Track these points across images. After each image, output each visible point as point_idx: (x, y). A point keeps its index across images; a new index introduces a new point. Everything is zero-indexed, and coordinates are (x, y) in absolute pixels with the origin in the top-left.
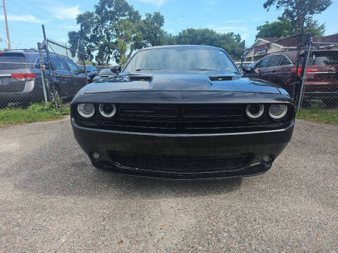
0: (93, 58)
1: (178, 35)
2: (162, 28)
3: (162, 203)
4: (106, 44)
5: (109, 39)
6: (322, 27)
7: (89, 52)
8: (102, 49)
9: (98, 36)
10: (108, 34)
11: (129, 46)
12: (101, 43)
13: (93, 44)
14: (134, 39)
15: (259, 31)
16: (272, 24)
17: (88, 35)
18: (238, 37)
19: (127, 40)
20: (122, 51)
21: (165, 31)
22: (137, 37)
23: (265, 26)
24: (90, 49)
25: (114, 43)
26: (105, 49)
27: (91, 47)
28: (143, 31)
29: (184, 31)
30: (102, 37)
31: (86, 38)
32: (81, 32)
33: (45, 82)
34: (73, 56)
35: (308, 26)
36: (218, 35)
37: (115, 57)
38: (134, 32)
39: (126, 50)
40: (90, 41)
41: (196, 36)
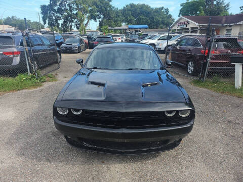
0: (59, 25)
1: (123, 8)
2: (111, 3)
3: (112, 168)
4: (69, 15)
5: (71, 11)
6: (228, 5)
7: (56, 21)
8: (66, 19)
9: (63, 9)
10: (71, 7)
11: (86, 16)
12: (66, 14)
13: (59, 15)
14: (90, 11)
15: (182, 7)
16: (192, 2)
17: (56, 8)
18: (167, 11)
19: (85, 12)
20: (82, 21)
21: (113, 6)
22: (92, 10)
23: (187, 3)
24: (57, 19)
25: (75, 14)
26: (68, 19)
27: (58, 17)
28: (97, 6)
29: (127, 6)
30: (66, 10)
31: (54, 10)
32: (50, 5)
33: (28, 59)
34: (45, 23)
35: (218, 4)
36: (152, 9)
37: (76, 25)
38: (89, 6)
39: (84, 20)
40: (57, 12)
41: (136, 10)
